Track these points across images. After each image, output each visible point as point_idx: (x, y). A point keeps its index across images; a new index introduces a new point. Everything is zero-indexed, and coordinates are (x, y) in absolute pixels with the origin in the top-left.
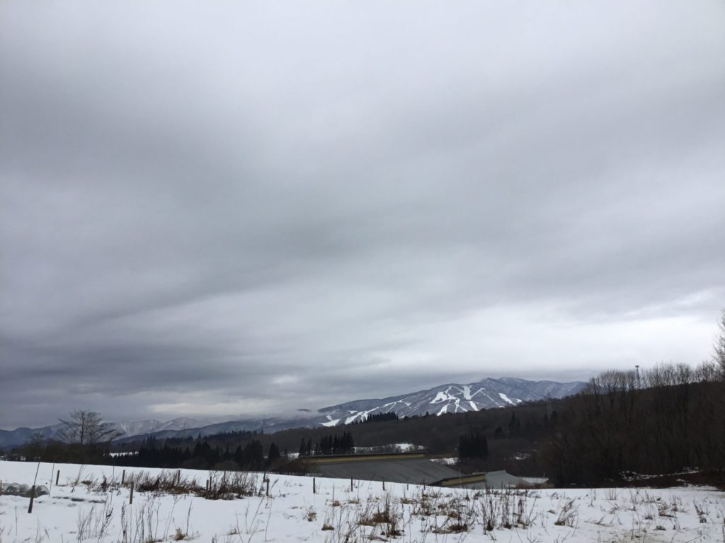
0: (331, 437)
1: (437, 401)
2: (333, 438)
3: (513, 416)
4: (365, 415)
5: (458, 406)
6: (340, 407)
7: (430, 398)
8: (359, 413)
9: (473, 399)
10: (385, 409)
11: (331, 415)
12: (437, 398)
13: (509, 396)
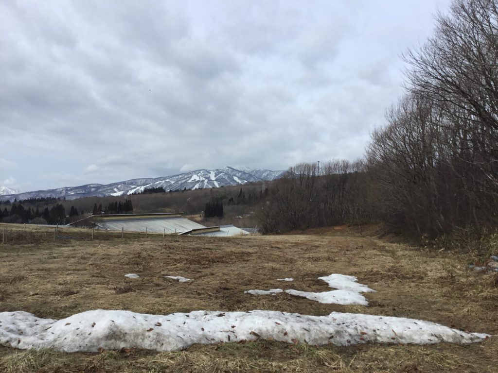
0: (116, 203)
1: (192, 181)
2: (118, 203)
3: (241, 191)
4: (142, 188)
5: (206, 184)
6: (124, 183)
7: (188, 179)
8: (138, 188)
9: (216, 180)
10: (156, 185)
11: (117, 188)
12: (193, 178)
13: (239, 178)
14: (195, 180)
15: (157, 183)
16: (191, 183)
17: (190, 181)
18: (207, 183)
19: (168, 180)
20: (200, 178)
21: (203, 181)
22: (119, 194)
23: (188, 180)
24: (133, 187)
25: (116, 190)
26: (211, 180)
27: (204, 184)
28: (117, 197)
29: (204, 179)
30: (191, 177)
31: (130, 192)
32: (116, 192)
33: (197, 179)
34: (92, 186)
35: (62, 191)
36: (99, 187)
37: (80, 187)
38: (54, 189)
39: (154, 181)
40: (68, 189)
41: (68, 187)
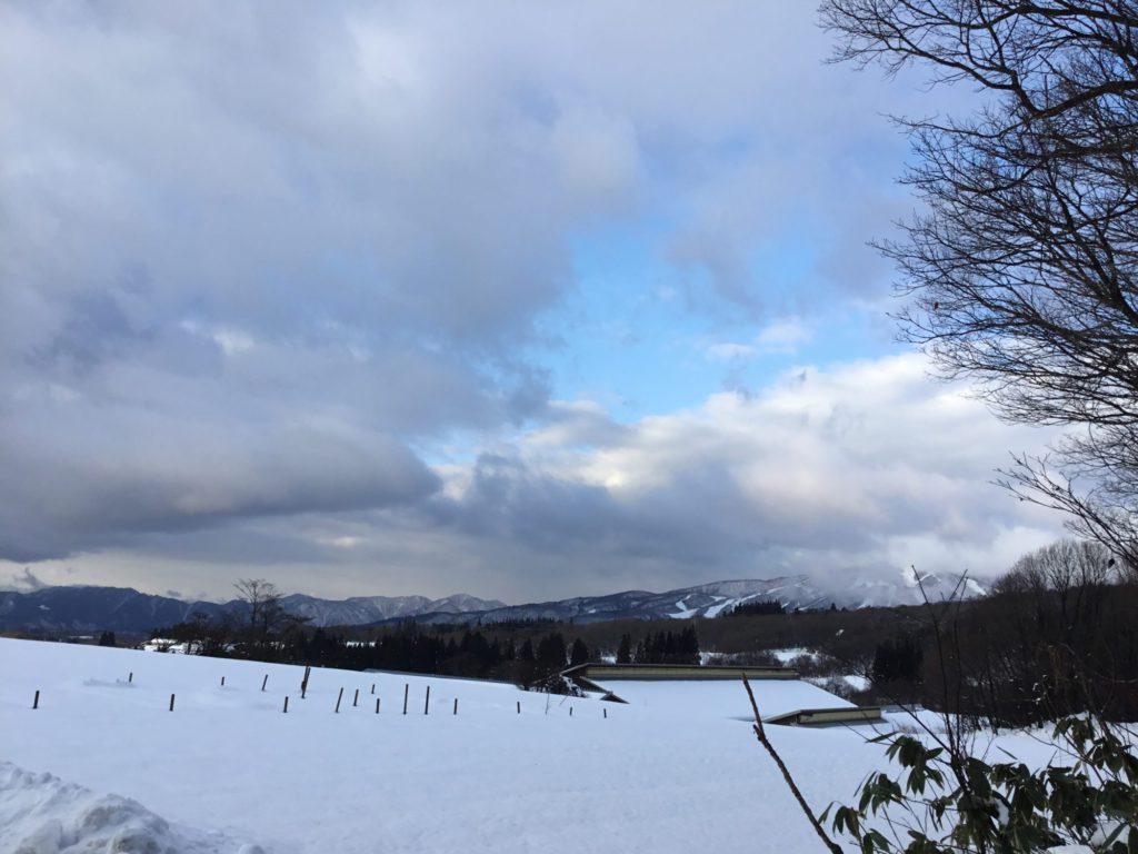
6: (698, 590)
8: (729, 602)
10: (770, 596)
11: (684, 602)
13: (980, 583)
15: (774, 590)
18: (896, 593)
19: (797, 586)
20: (876, 582)
21: (886, 588)
22: (687, 614)
24: (717, 599)
25: (680, 605)
26: (905, 587)
28: (687, 621)
29: (887, 584)
31: (712, 613)
32: (681, 611)
34: (631, 595)
35: (574, 604)
36: (646, 598)
37: (606, 597)
38: (558, 601)
39: (766, 586)
40: (586, 601)
41: (584, 596)
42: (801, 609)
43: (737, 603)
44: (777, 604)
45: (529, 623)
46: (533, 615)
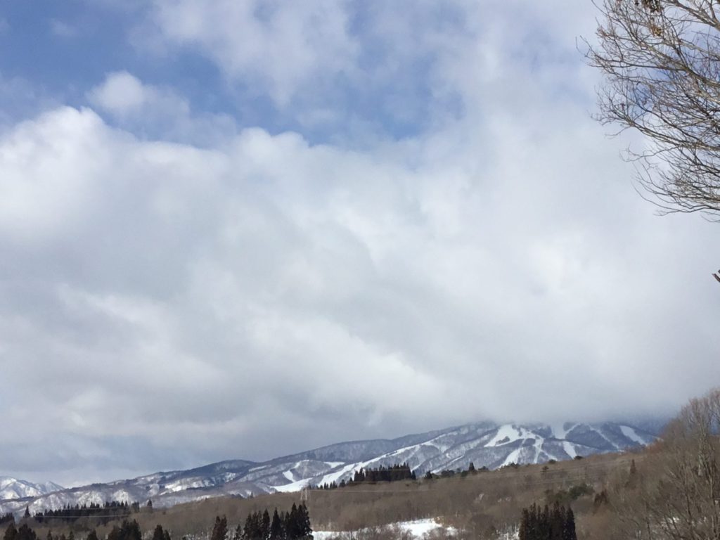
1: (500, 442)
4: (361, 466)
5: (540, 450)
6: (311, 455)
7: (486, 437)
8: (349, 468)
9: (569, 439)
10: (397, 459)
11: (293, 471)
12: (501, 435)
13: (638, 431)
14: (507, 439)
15: (400, 451)
16: (497, 450)
17: (492, 444)
18: (543, 447)
19: (428, 443)
20: (520, 434)
21: (531, 442)
22: (295, 487)
23: (486, 442)
24: (334, 465)
25: (288, 475)
26: (554, 439)
27: (533, 450)
28: (297, 494)
29: (533, 436)
30: (494, 432)
31: (329, 480)
32: (289, 482)
33: (514, 436)
34: (227, 467)
36: (242, 468)
37: (194, 470)
40: (167, 477)
42: (434, 472)
43: (358, 469)
44: (406, 467)
45: (94, 509)
46: (97, 499)
